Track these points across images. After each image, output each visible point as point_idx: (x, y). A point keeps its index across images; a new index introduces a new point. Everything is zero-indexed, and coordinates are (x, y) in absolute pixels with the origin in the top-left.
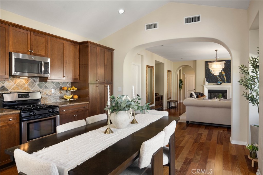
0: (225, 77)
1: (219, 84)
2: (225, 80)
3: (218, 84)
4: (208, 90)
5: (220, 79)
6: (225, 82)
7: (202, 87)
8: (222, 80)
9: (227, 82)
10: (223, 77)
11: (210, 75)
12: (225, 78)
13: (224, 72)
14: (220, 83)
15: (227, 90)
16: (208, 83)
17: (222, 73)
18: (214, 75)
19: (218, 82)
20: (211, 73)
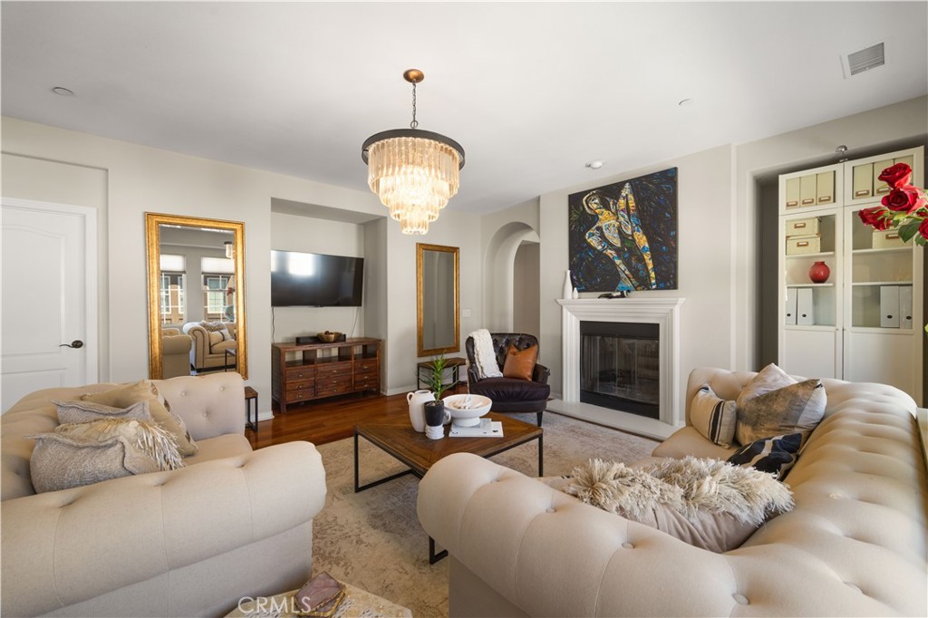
0: (647, 257)
2: (648, 275)
3: (610, 297)
4: (581, 322)
6: (651, 285)
7: (556, 308)
9: (657, 283)
10: (641, 260)
11: (587, 253)
12: (650, 266)
13: (644, 233)
14: (622, 292)
15: (658, 325)
16: (579, 291)
17: (634, 240)
18: (600, 253)
19: (620, 285)
20: (589, 245)
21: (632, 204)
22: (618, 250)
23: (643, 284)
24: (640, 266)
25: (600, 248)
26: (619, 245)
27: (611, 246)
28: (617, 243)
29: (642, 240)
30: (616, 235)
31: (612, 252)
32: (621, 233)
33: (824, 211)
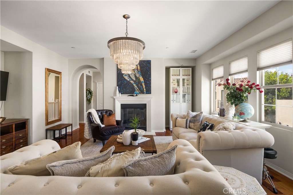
0: (143, 84)
1: (135, 95)
2: (144, 89)
3: (133, 96)
4: (121, 104)
5: (137, 88)
7: (112, 99)
8: (140, 89)
9: (146, 92)
10: (142, 85)
11: (124, 81)
12: (144, 87)
13: (143, 77)
14: (137, 94)
15: (146, 104)
16: (121, 94)
17: (139, 79)
18: (129, 81)
19: (135, 92)
20: (124, 78)
21: (139, 68)
22: (134, 81)
23: (142, 92)
24: (141, 87)
25: (128, 80)
26: (135, 80)
27: (132, 80)
28: (134, 79)
29: (142, 79)
30: (134, 77)
31: (133, 82)
32: (135, 76)
33: (178, 77)
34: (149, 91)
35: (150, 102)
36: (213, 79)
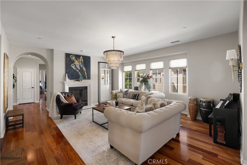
0: (85, 73)
1: (80, 80)
4: (69, 87)
5: (81, 75)
6: (86, 78)
9: (87, 78)
11: (71, 70)
12: (86, 75)
13: (85, 68)
15: (87, 87)
16: (70, 79)
17: (83, 69)
19: (80, 78)
21: (82, 61)
22: (79, 70)
23: (85, 78)
24: (84, 74)
25: (75, 69)
26: (80, 69)
27: (78, 69)
28: (79, 68)
29: (84, 69)
30: (79, 67)
31: (78, 71)
32: (80, 67)
33: (105, 69)
34: (89, 78)
35: (90, 85)
36: (124, 72)
